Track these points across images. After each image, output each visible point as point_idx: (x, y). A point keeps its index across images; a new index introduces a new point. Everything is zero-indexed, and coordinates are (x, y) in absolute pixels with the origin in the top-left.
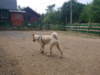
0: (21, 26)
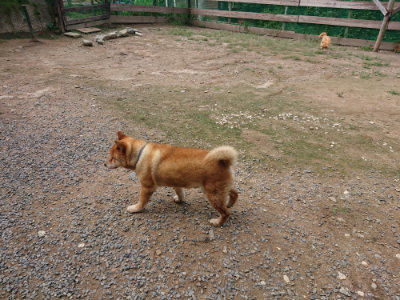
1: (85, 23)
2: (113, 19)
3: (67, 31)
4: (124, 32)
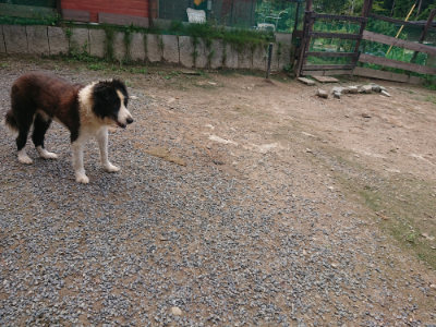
0: (138, 30)
1: (323, 70)
2: (358, 71)
3: (301, 76)
4: (368, 87)
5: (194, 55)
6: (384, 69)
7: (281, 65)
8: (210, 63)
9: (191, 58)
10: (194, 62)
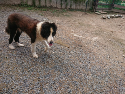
1: (102, 10)
2: (113, 10)
3: (96, 11)
4: (117, 15)
5: (61, 4)
6: (121, 9)
7: (89, 8)
8: (66, 7)
9: (60, 5)
10: (61, 7)
